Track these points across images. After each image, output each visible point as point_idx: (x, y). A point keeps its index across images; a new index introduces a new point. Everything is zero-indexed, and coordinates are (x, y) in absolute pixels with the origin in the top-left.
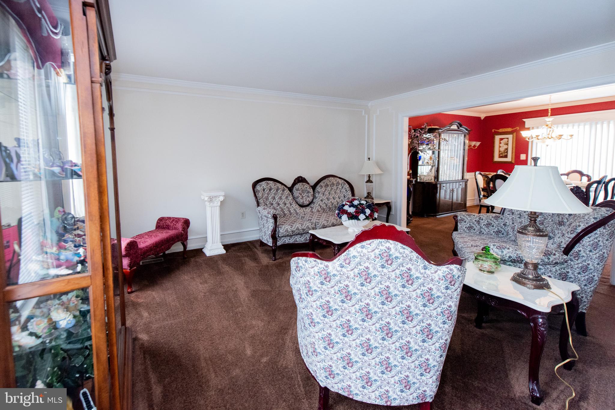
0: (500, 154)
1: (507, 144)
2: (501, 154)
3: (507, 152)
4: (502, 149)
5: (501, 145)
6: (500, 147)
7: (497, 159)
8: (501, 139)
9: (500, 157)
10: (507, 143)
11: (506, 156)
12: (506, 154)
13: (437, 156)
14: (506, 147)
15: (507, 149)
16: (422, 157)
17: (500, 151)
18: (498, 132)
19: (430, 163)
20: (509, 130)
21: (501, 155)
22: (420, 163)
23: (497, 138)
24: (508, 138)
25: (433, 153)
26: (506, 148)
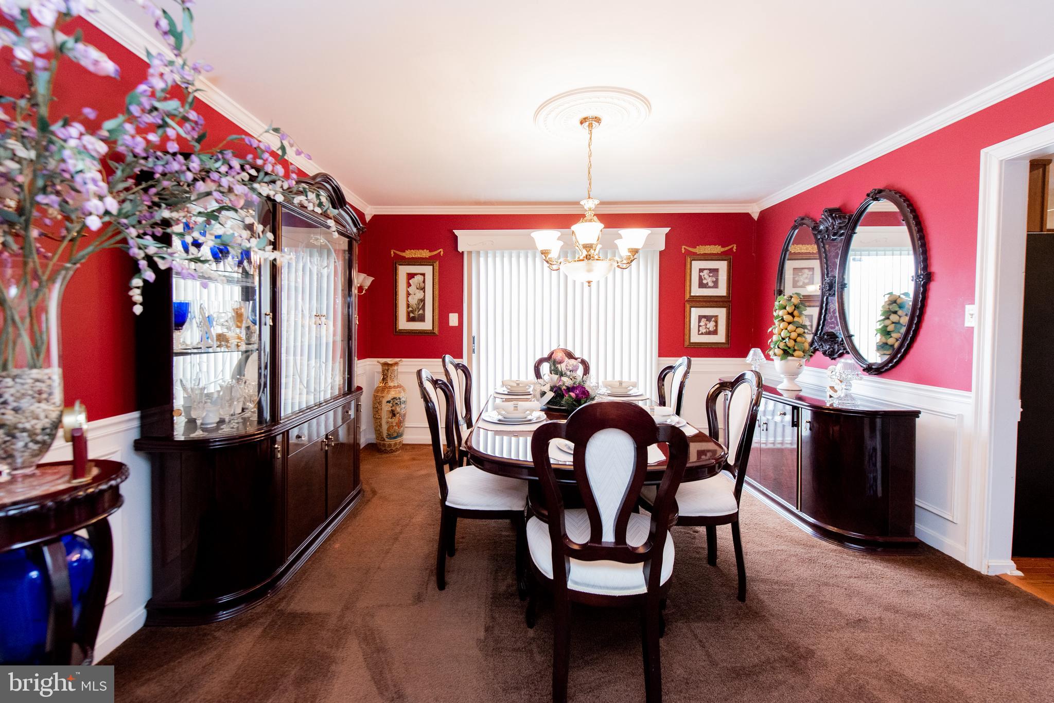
0: (408, 313)
1: (423, 289)
2: (412, 312)
3: (423, 308)
4: (413, 301)
5: (410, 290)
6: (408, 294)
7: (403, 324)
8: (411, 276)
9: (410, 319)
10: (422, 285)
11: (422, 319)
12: (421, 312)
13: (266, 308)
14: (420, 295)
15: (423, 301)
16: (194, 313)
17: (408, 306)
18: (404, 258)
19: (234, 342)
20: (425, 254)
21: (412, 315)
22: (184, 337)
23: (403, 271)
24: (423, 275)
25: (248, 294)
26: (422, 297)
